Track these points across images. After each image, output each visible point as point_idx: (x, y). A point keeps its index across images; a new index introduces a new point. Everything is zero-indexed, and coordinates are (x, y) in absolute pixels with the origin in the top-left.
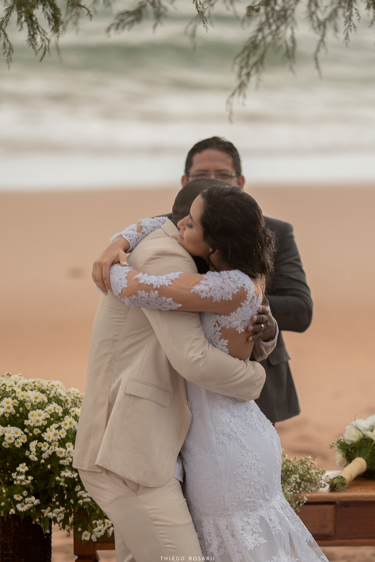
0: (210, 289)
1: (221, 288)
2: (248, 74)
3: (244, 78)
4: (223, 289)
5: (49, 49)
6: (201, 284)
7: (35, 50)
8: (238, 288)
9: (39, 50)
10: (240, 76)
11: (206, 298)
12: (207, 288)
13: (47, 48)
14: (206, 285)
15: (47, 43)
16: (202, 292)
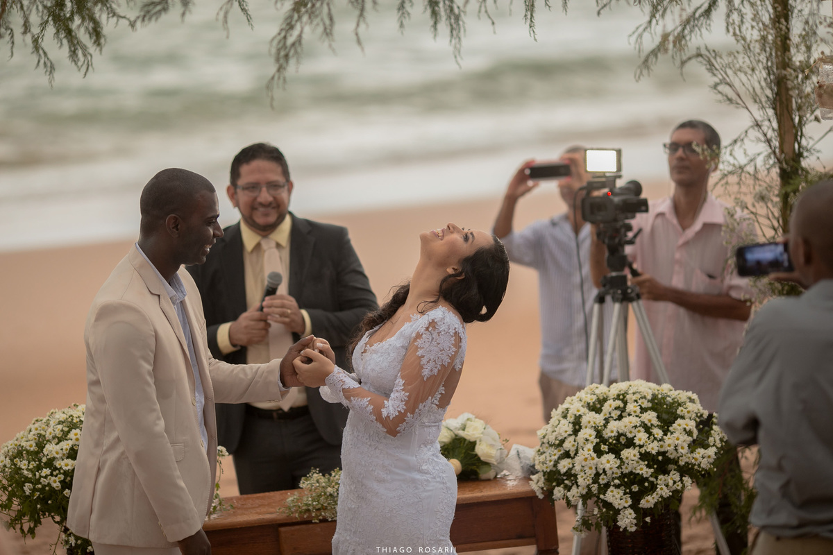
0: (435, 361)
1: (441, 351)
2: (287, 56)
3: (282, 61)
4: (444, 350)
5: (92, 64)
6: (424, 365)
7: (78, 67)
8: (452, 336)
9: (82, 66)
10: (277, 60)
11: (439, 370)
12: (431, 364)
13: (90, 63)
14: (428, 362)
15: (89, 58)
16: (431, 370)
